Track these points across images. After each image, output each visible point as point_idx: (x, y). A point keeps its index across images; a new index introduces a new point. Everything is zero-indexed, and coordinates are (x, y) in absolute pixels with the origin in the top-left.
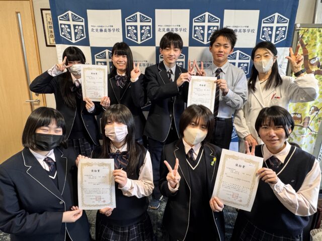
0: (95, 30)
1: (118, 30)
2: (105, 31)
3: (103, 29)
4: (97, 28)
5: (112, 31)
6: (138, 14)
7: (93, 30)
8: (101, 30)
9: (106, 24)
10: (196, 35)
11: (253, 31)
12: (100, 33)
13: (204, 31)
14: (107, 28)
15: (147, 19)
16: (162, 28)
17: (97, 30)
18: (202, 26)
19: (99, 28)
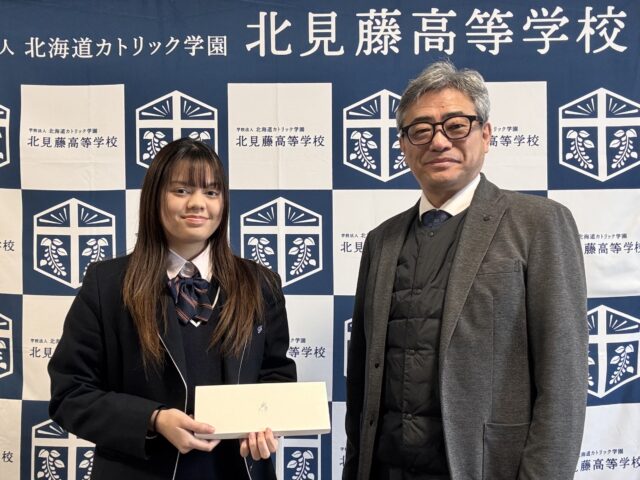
0: (40, 142)
1: (111, 142)
2: (73, 143)
3: (67, 137)
4: (47, 135)
5: (93, 146)
6: (176, 95)
7: (33, 141)
8: (60, 143)
9: (76, 127)
10: (353, 156)
11: (533, 140)
12: (54, 149)
13: (378, 142)
14: (79, 136)
15: (204, 110)
16: (247, 135)
17: (46, 142)
18: (370, 130)
19: (54, 137)
